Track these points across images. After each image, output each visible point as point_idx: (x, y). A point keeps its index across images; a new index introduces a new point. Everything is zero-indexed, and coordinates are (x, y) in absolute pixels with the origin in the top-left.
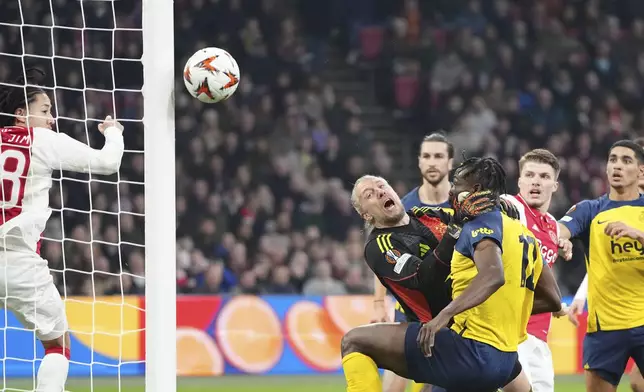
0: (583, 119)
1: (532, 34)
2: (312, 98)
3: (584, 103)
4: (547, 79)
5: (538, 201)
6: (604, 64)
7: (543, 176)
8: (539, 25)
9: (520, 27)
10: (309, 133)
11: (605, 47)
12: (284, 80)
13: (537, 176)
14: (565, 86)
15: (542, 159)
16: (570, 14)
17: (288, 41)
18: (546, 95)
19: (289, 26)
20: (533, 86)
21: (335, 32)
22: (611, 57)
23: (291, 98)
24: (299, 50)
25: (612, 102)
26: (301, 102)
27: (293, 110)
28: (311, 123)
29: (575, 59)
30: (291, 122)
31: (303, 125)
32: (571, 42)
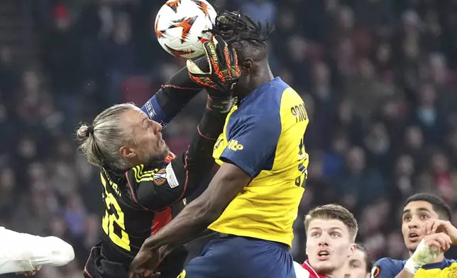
0: (404, 184)
1: (336, 80)
2: (63, 170)
3: (406, 164)
4: (357, 136)
5: (327, 264)
6: (428, 115)
7: (332, 233)
8: (345, 67)
9: (321, 72)
10: (61, 215)
11: (428, 94)
12: (27, 148)
13: (325, 234)
14: (381, 144)
15: (332, 214)
16: (384, 53)
17: (31, 99)
18: (357, 156)
19: (32, 80)
20: (340, 145)
21: (90, 85)
22: (437, 105)
23: (36, 171)
24: (45, 110)
25: (440, 162)
26: (50, 174)
27: (39, 186)
28: (63, 201)
29: (391, 109)
30: (38, 201)
31: (52, 204)
32: (386, 88)
